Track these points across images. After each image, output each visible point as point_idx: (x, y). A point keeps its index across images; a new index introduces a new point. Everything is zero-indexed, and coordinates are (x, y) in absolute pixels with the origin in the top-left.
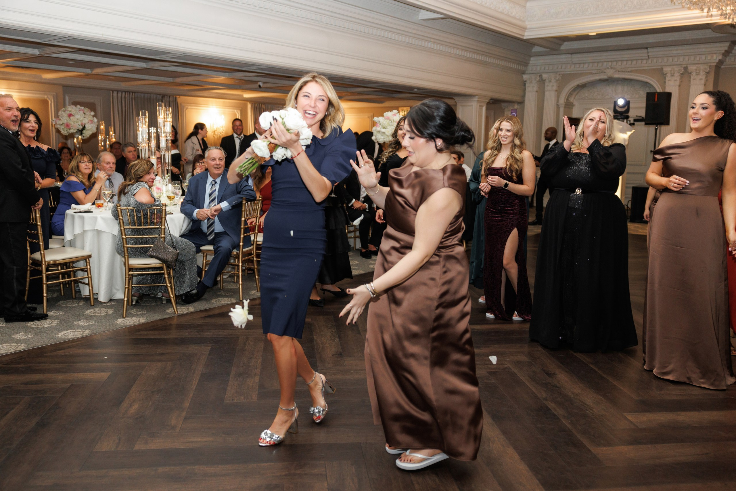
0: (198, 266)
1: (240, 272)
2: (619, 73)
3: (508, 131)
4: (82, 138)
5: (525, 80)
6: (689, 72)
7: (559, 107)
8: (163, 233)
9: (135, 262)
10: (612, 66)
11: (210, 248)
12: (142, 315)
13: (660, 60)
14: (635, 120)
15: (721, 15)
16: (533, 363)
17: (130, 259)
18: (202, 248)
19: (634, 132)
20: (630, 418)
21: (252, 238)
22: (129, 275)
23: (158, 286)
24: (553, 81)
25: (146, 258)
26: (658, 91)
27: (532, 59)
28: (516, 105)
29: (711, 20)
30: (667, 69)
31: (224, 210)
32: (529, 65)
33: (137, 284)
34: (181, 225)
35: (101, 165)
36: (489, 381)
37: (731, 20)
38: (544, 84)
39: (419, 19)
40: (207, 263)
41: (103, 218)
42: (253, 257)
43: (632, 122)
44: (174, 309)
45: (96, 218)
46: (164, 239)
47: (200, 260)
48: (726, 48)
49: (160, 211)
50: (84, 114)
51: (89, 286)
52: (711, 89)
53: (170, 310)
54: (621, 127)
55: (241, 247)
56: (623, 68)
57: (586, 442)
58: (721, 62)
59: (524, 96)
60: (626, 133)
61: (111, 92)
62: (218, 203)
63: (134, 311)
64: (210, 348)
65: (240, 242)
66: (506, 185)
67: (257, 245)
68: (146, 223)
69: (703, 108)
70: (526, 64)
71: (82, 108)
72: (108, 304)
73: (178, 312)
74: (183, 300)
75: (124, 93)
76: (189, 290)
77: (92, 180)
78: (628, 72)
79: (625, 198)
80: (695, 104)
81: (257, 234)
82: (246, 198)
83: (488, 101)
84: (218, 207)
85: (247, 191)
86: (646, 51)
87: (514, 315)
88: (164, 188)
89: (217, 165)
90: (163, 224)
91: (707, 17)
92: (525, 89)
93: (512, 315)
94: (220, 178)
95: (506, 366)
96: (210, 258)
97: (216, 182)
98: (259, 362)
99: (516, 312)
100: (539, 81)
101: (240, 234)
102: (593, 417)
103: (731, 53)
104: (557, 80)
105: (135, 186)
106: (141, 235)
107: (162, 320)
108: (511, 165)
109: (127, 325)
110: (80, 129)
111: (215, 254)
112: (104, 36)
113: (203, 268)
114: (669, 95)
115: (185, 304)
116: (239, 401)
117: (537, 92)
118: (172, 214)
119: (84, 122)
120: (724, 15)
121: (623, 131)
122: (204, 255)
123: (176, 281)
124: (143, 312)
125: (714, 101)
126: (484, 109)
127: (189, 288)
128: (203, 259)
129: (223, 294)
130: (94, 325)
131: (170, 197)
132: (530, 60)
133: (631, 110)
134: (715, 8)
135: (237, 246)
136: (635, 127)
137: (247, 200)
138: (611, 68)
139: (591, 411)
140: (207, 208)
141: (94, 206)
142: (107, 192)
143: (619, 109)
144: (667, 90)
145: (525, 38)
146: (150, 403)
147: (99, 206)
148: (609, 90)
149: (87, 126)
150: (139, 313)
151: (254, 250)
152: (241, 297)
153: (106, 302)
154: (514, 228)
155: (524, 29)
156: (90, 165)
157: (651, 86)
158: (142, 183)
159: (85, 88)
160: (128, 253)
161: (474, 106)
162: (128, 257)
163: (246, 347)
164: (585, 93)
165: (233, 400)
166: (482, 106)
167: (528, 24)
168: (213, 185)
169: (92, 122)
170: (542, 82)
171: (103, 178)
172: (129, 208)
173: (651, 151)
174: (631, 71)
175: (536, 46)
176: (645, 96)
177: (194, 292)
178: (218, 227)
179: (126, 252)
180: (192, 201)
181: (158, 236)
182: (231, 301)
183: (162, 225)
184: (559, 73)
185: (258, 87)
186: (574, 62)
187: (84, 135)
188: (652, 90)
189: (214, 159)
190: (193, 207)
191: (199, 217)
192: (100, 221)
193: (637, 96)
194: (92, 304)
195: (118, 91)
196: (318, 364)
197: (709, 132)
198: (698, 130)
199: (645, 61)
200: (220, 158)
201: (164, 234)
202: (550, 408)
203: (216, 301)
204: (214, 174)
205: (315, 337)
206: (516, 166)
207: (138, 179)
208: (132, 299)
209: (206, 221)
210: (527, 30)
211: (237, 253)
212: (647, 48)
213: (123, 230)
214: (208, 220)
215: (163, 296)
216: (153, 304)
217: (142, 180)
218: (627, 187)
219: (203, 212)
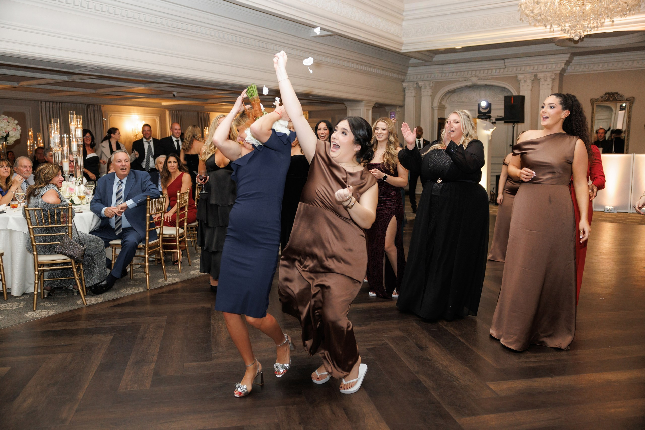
0: (107, 259)
1: (147, 263)
2: (482, 80)
3: (384, 129)
4: (7, 144)
5: (404, 87)
6: (539, 79)
7: (434, 110)
8: (70, 230)
9: (43, 258)
10: (476, 75)
11: (118, 242)
12: (52, 308)
13: (515, 69)
14: (497, 120)
15: (561, 30)
16: (408, 337)
17: (38, 256)
18: (111, 243)
19: (495, 129)
20: (492, 387)
21: (158, 231)
22: (38, 271)
23: (68, 279)
24: (428, 87)
25: (55, 254)
26: (514, 95)
27: (410, 69)
28: (398, 108)
29: (553, 35)
30: (520, 77)
31: (130, 207)
32: (407, 74)
33: (48, 279)
34: (91, 223)
35: (18, 169)
36: (368, 358)
37: (569, 35)
38: (421, 90)
39: (311, 36)
40: (116, 256)
41: (14, 218)
42: (160, 249)
43: (494, 121)
44: (83, 301)
45: (8, 219)
46: (72, 237)
47: (109, 253)
48: (567, 59)
49: (67, 211)
50: (8, 122)
51: (2, 282)
52: (557, 92)
53: (80, 301)
54: (485, 125)
55: (147, 240)
56: (485, 76)
57: (452, 413)
58: (564, 70)
59: (404, 100)
60: (489, 130)
61: (40, 102)
62: (125, 201)
63: (45, 304)
64: (112, 337)
65: (146, 236)
66: (385, 178)
67: (163, 237)
68: (53, 223)
69: (551, 107)
70: (405, 74)
71: (6, 117)
72: (21, 298)
73: (86, 303)
74: (93, 292)
75: (51, 104)
76: (98, 282)
77: (9, 183)
78: (489, 79)
79: (491, 185)
80: (544, 104)
81: (163, 228)
82: (150, 196)
83: (373, 105)
84: (124, 205)
85: (150, 190)
86: (502, 61)
87: (394, 293)
88: (77, 188)
89: (123, 166)
90: (70, 222)
91: (550, 32)
92: (405, 95)
93: (392, 293)
94: (126, 178)
95: (384, 342)
96: (118, 251)
97: (122, 182)
98: (157, 348)
99: (395, 291)
100: (416, 88)
101: (146, 228)
102: (459, 387)
103: (572, 63)
104: (431, 87)
105: (44, 188)
106: (49, 233)
107: (70, 311)
108: (388, 160)
109: (36, 318)
110: (4, 136)
111: (122, 248)
112: (20, 52)
113: (112, 261)
114: (523, 98)
115: (95, 295)
116: (132, 390)
117: (415, 97)
118: (82, 212)
119: (8, 130)
120: (563, 31)
121: (486, 128)
122: (113, 249)
123: (86, 273)
124: (54, 304)
125: (560, 102)
126: (370, 112)
127: (99, 280)
128: (112, 253)
129: (133, 284)
130: (3, 319)
131: (80, 196)
132: (408, 70)
133: (492, 111)
134: (556, 25)
135: (143, 240)
136: (496, 125)
137: (151, 197)
138: (475, 76)
139: (458, 382)
140: (114, 206)
141: (9, 207)
142: (20, 194)
143: (483, 111)
144: (522, 94)
145: (402, 51)
146: (45, 397)
147: (14, 207)
148: (474, 95)
149: (10, 133)
150: (50, 305)
151: (161, 243)
152: (148, 286)
153: (19, 296)
154: (393, 216)
155: (402, 44)
156: (9, 169)
157: (508, 91)
158: (51, 186)
159: (12, 99)
160: (36, 251)
161: (361, 110)
162: (37, 254)
163: (147, 335)
164: (455, 98)
165: (126, 389)
166: (369, 110)
167: (404, 40)
168: (119, 185)
169: (16, 130)
170: (419, 89)
171: (19, 181)
172: (36, 209)
173: (510, 145)
174: (492, 79)
175: (412, 59)
176: (503, 99)
177: (104, 283)
178: (125, 223)
179: (35, 250)
180: (101, 200)
181: (65, 234)
182: (139, 290)
183: (68, 224)
184: (432, 81)
185: (172, 96)
186: (444, 72)
187: (8, 141)
188: (509, 94)
189: (120, 161)
190: (101, 205)
191: (107, 215)
192: (11, 221)
193: (497, 99)
194: (6, 299)
195: (46, 102)
196: (213, 348)
197: (558, 129)
198: (548, 127)
199: (502, 70)
200: (126, 159)
201: (71, 232)
202: (421, 380)
203: (125, 291)
204: (121, 175)
205: (212, 322)
206: (392, 161)
207: (48, 182)
208: (44, 293)
209: (114, 218)
210: (403, 45)
211: (143, 246)
212: (504, 59)
213: (31, 230)
214: (115, 217)
215: (74, 289)
216: (64, 296)
217: (51, 182)
218: (491, 176)
219: (110, 210)
